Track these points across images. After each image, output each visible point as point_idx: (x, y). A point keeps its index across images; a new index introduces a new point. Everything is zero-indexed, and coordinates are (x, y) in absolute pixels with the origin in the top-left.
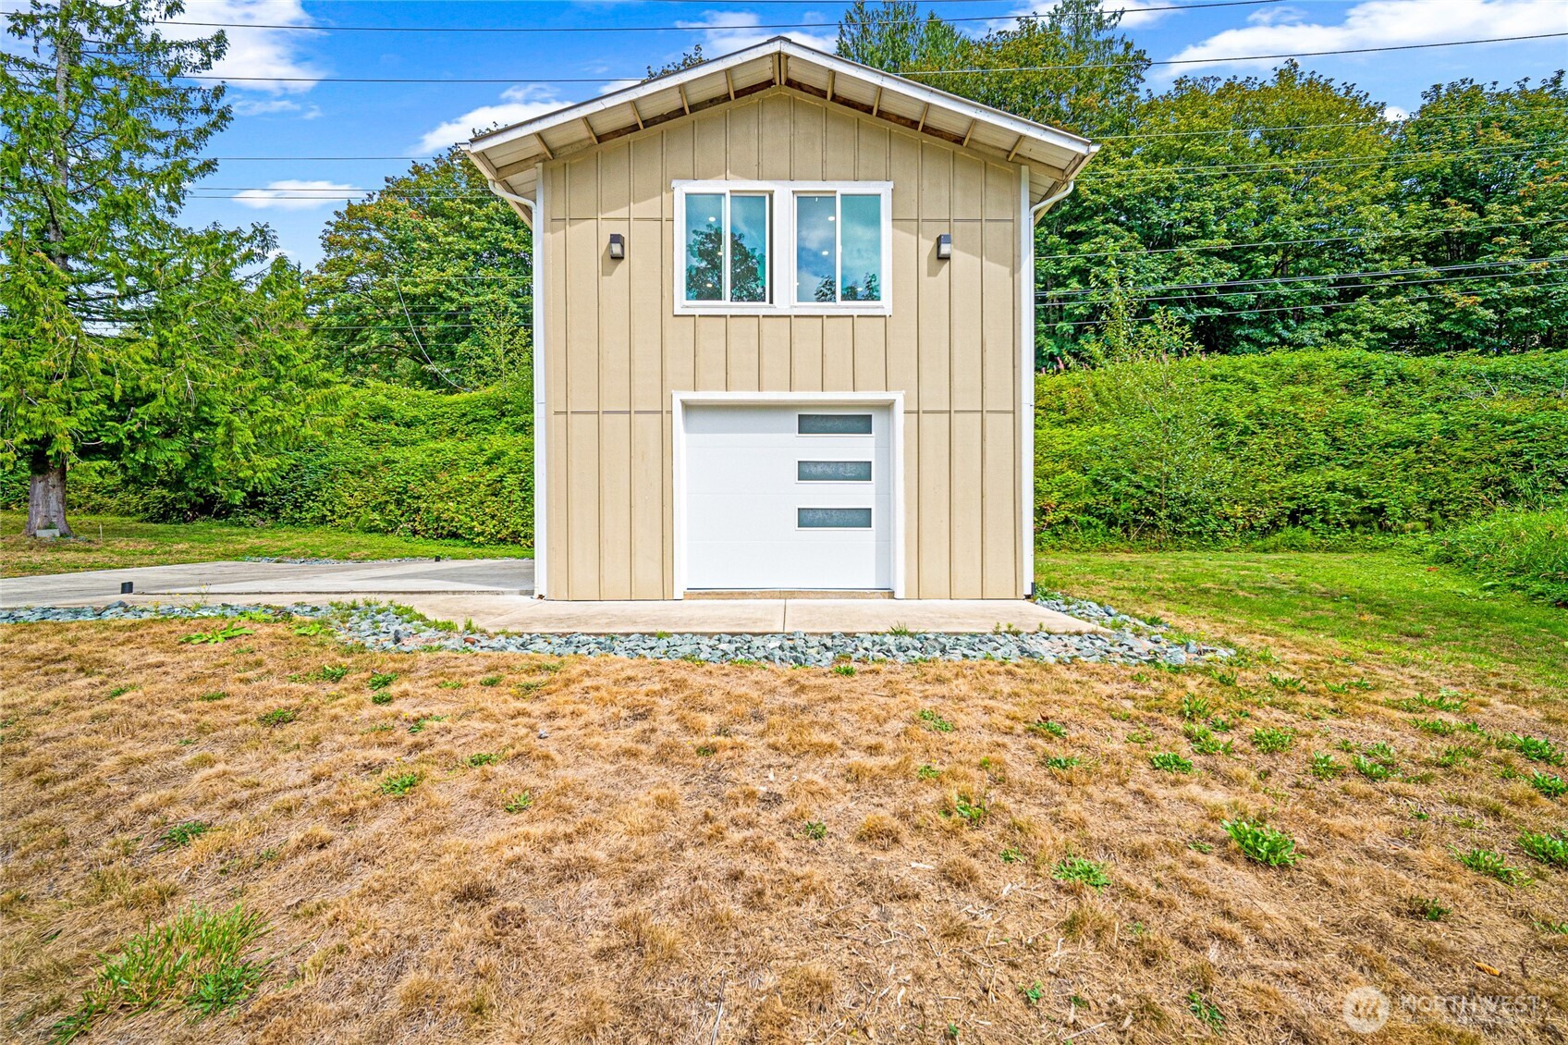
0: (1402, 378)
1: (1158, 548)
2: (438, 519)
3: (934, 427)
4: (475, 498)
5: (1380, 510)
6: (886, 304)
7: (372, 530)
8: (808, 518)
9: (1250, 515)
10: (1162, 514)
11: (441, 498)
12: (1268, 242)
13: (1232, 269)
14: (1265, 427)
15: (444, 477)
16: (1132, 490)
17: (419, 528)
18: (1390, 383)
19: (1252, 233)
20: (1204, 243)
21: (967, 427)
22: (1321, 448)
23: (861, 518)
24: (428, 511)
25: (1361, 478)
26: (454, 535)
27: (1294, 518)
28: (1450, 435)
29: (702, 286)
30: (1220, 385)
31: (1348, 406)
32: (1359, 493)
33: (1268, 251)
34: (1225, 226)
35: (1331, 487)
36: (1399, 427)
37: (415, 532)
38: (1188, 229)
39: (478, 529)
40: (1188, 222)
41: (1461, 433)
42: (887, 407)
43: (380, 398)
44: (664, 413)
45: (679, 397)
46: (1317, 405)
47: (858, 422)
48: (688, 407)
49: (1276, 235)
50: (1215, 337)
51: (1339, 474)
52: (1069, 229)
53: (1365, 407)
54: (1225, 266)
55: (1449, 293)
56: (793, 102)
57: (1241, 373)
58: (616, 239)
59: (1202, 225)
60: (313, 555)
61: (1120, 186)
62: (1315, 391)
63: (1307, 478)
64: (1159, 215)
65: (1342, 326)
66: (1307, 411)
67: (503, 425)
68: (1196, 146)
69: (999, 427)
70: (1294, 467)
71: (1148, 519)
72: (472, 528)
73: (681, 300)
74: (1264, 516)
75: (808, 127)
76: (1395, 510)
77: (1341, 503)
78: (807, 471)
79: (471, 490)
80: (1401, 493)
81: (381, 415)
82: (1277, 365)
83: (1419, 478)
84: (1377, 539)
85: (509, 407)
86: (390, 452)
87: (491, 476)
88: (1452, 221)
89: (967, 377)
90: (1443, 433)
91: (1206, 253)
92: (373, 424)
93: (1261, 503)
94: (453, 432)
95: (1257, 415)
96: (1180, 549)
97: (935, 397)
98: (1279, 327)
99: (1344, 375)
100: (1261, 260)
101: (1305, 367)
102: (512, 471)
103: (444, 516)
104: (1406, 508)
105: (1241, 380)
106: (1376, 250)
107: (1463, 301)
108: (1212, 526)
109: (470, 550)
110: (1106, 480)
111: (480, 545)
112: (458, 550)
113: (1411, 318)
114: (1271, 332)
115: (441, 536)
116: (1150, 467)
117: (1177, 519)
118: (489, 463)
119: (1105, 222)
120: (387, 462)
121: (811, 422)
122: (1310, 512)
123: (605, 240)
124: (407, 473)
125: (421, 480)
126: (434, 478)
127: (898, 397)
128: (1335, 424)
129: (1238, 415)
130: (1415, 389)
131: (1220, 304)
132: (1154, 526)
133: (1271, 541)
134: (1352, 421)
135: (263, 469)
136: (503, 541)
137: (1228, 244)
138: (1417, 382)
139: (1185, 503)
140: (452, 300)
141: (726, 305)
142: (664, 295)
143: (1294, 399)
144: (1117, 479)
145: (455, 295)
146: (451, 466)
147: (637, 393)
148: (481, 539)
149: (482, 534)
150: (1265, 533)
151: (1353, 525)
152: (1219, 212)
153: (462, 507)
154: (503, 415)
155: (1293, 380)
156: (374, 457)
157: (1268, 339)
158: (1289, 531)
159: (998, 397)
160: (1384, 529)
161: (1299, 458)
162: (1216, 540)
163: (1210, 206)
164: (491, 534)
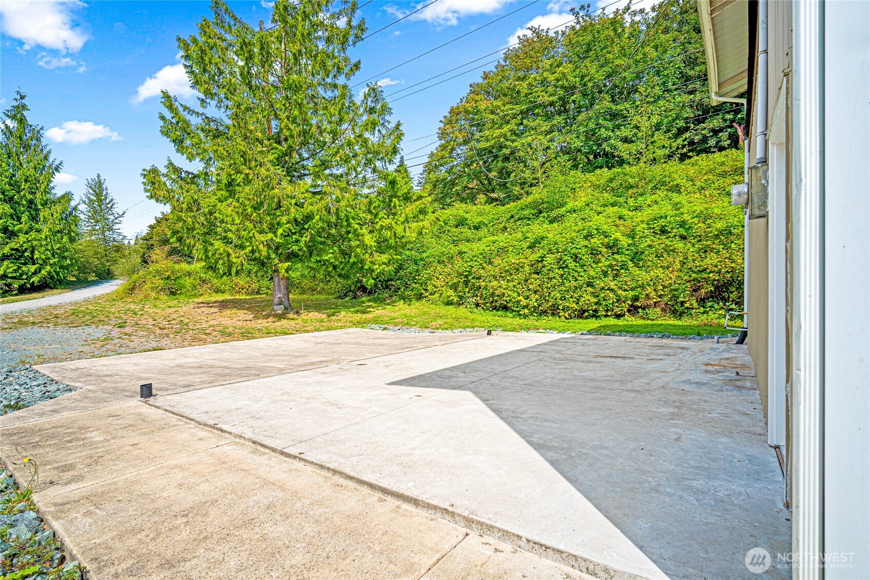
2: (493, 295)
4: (521, 276)
7: (449, 303)
11: (495, 277)
15: (497, 261)
17: (480, 302)
24: (486, 288)
26: (505, 308)
37: (477, 305)
39: (524, 302)
43: (461, 213)
60: (407, 324)
67: (541, 219)
72: (519, 302)
79: (518, 270)
81: (461, 223)
85: (545, 205)
86: (463, 247)
87: (534, 257)
92: (455, 230)
94: (505, 228)
102: (550, 251)
103: (497, 292)
109: (518, 321)
111: (525, 316)
112: (508, 320)
115: (495, 308)
118: (532, 247)
120: (461, 253)
124: (472, 260)
125: (481, 264)
126: (490, 263)
135: (381, 263)
136: (544, 312)
140: (506, 147)
145: (508, 143)
146: (503, 251)
148: (526, 311)
149: (526, 307)
153: (511, 284)
154: (541, 212)
156: (454, 250)
164: (534, 307)
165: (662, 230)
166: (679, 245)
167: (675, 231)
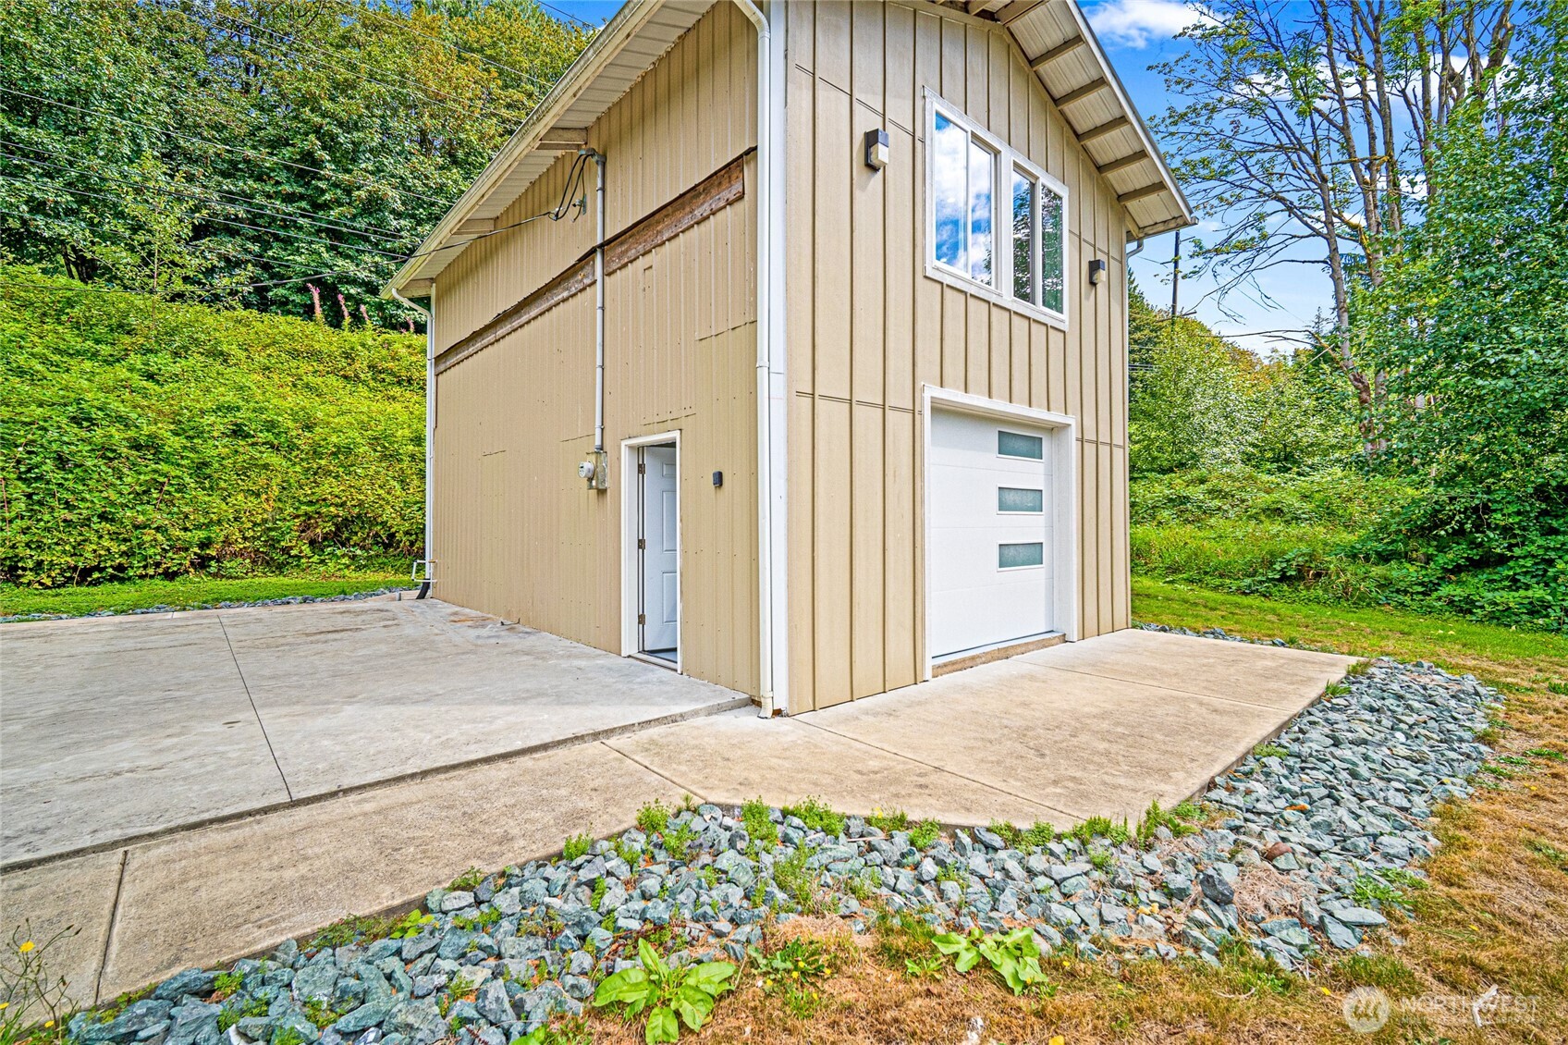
3: (1089, 454)
42: (1055, 430)
44: (916, 414)
45: (929, 392)
47: (1034, 445)
89: (1104, 408)
97: (1089, 425)
127: (1072, 422)
147: (890, 379)
165: (238, 432)
166: (274, 459)
167: (263, 437)
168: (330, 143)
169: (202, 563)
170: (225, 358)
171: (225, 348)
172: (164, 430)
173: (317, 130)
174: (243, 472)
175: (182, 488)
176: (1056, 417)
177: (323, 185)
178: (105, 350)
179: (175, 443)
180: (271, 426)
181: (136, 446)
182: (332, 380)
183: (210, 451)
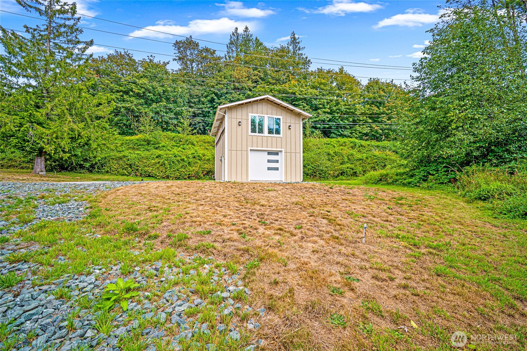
0: (362, 146)
1: (317, 180)
3: (289, 155)
5: (356, 173)
6: (281, 135)
7: (124, 175)
8: (269, 169)
9: (334, 173)
10: (317, 173)
12: (338, 111)
13: (330, 116)
14: (336, 155)
15: (145, 161)
16: (311, 168)
18: (359, 147)
19: (335, 108)
20: (324, 110)
21: (293, 155)
22: (346, 160)
23: (277, 169)
25: (352, 166)
26: (150, 176)
27: (341, 174)
28: (367, 158)
29: (253, 131)
30: (328, 146)
31: (351, 152)
32: (352, 169)
33: (338, 113)
34: (329, 106)
35: (348, 168)
36: (359, 156)
38: (321, 106)
40: (321, 104)
41: (369, 158)
42: (281, 151)
44: (247, 151)
45: (249, 148)
46: (346, 151)
47: (276, 153)
48: (251, 150)
49: (339, 109)
50: (326, 133)
51: (349, 165)
52: (293, 103)
53: (354, 152)
54: (328, 116)
55: (374, 126)
56: (267, 102)
57: (332, 143)
58: (240, 122)
59: (324, 105)
61: (305, 94)
62: (346, 148)
63: (344, 166)
64: (314, 102)
65: (353, 131)
66: (344, 152)
68: (322, 86)
69: (298, 155)
70: (341, 164)
71: (315, 174)
73: (250, 133)
74: (336, 173)
75: (270, 106)
76: (358, 172)
77: (350, 171)
78: (269, 161)
79: (154, 164)
80: (359, 169)
82: (339, 142)
83: (362, 166)
84: (355, 178)
87: (160, 161)
88: (374, 110)
89: (293, 147)
90: (366, 158)
91: (324, 112)
93: (336, 171)
95: (335, 153)
96: (321, 180)
97: (288, 150)
98: (340, 130)
99: (352, 145)
100: (336, 115)
101: (345, 142)
104: (360, 172)
105: (332, 145)
106: (360, 115)
107: (376, 128)
108: (327, 175)
110: (307, 165)
113: (367, 131)
114: (339, 132)
116: (315, 163)
117: (320, 174)
119: (302, 102)
121: (270, 153)
122: (344, 173)
123: (238, 122)
125: (138, 161)
126: (141, 161)
127: (283, 150)
128: (349, 155)
129: (332, 153)
130: (364, 148)
131: (328, 124)
132: (316, 176)
133: (338, 179)
134: (352, 155)
137: (329, 111)
138: (364, 147)
139: (322, 171)
141: (257, 134)
142: (247, 131)
143: (342, 149)
144: (309, 165)
147: (243, 147)
150: (336, 177)
151: (352, 175)
152: (328, 103)
154: (148, 144)
155: (342, 145)
156: (117, 155)
157: (338, 133)
158: (341, 177)
159: (298, 151)
160: (356, 176)
161: (343, 162)
162: (328, 179)
163: (325, 101)
165: (194, 157)
166: (199, 161)
167: (197, 158)
168: (216, 94)
169: (189, 177)
170: (194, 145)
171: (194, 143)
172: (184, 157)
173: (214, 93)
174: (194, 163)
175: (186, 166)
176: (280, 150)
177: (214, 104)
178: (178, 145)
179: (186, 159)
180: (199, 156)
181: (181, 160)
182: (211, 147)
183: (190, 160)
